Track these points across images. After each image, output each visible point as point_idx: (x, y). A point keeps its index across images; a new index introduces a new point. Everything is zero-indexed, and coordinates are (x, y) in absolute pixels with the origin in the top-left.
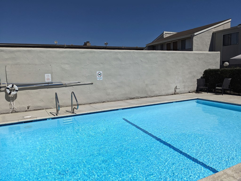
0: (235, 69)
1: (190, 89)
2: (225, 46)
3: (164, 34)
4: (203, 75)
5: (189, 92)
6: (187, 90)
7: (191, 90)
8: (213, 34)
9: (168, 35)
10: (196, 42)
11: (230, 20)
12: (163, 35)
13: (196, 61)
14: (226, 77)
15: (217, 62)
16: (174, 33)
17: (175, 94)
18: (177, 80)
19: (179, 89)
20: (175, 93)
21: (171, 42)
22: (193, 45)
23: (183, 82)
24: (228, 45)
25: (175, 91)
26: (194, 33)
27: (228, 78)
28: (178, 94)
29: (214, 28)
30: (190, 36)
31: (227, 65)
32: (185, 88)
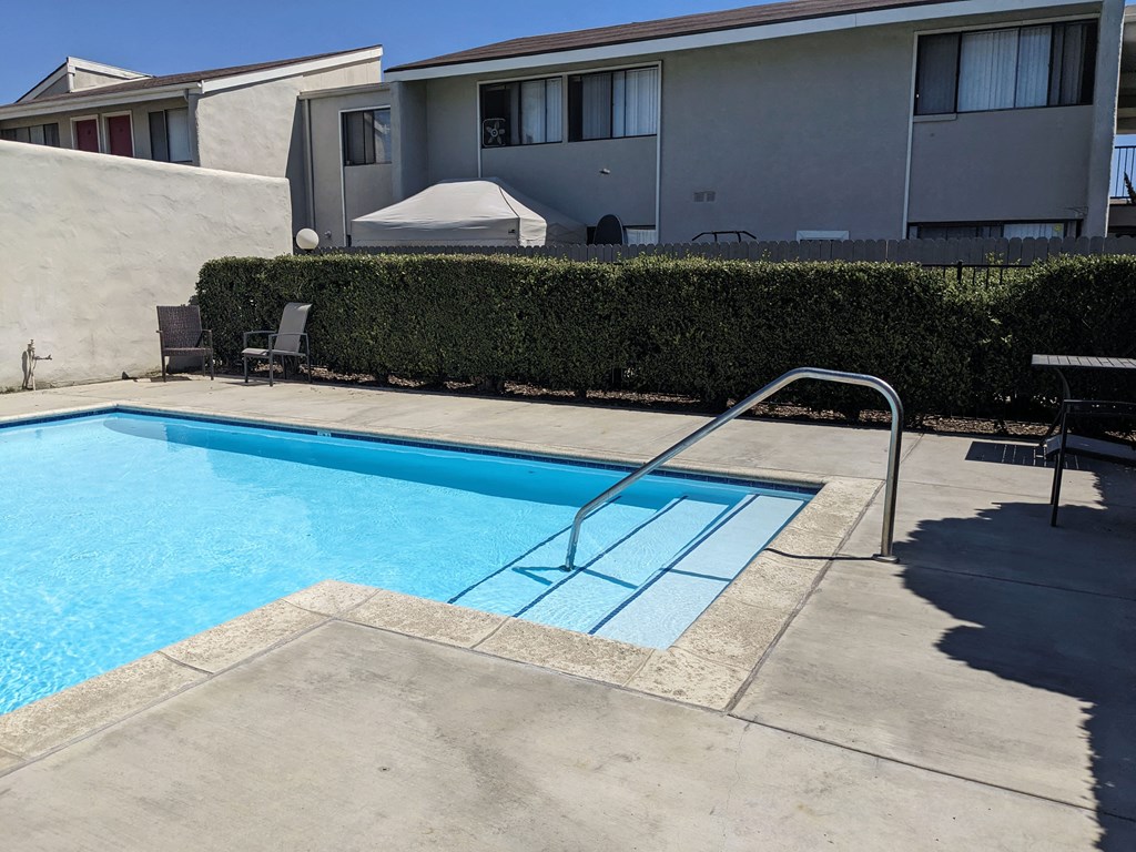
0: (325, 262)
1: (125, 363)
2: (353, 164)
3: (71, 69)
4: (199, 286)
5: (125, 377)
6: (108, 363)
7: (134, 367)
8: (300, 101)
9: (98, 82)
10: (213, 129)
11: (378, 52)
12: (66, 76)
13: (156, 213)
14: (293, 299)
15: (276, 229)
16: (133, 76)
17: (25, 388)
18: (37, 309)
19: (49, 358)
20: (30, 383)
21: (94, 117)
22: (197, 142)
23: (81, 321)
24: (365, 164)
25: (28, 374)
26: (200, 81)
27: (298, 301)
28: (42, 386)
29: (305, 74)
30: (181, 94)
31: (313, 243)
32: (93, 353)
